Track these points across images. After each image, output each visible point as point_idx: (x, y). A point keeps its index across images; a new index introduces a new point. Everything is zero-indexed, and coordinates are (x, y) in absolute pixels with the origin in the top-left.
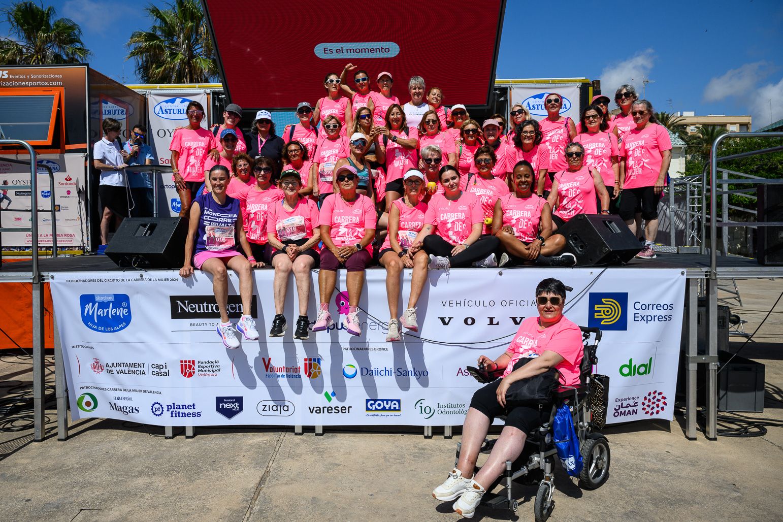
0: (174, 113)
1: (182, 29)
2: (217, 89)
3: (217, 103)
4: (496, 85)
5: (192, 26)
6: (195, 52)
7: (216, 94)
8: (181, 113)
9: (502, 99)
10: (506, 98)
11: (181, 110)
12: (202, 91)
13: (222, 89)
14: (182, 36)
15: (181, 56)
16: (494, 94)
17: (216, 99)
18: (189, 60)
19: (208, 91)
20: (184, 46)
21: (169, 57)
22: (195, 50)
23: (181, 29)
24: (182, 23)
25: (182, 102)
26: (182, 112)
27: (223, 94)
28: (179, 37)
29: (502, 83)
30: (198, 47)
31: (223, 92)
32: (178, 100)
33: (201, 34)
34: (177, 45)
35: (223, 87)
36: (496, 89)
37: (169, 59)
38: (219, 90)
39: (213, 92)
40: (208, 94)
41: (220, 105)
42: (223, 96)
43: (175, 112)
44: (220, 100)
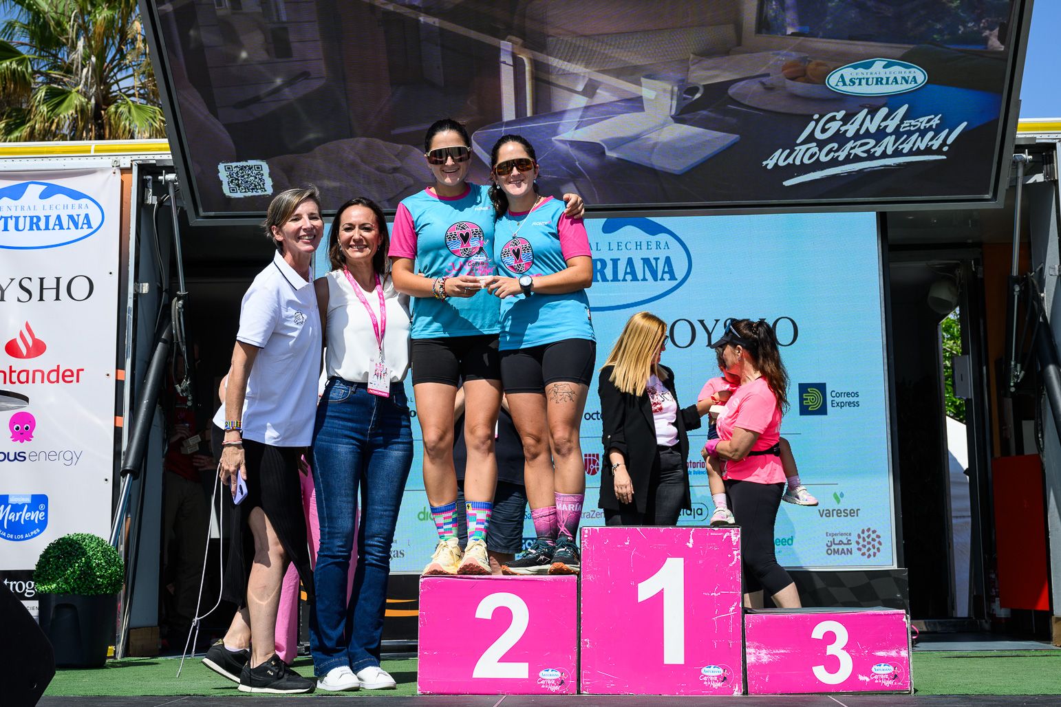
0: (17, 228)
1: (83, 29)
2: (152, 158)
3: (152, 200)
4: (1021, 134)
5: (110, 22)
6: (115, 88)
7: (148, 171)
8: (38, 228)
9: (1039, 178)
10: (1051, 174)
11: (39, 219)
12: (107, 162)
13: (167, 157)
14: (81, 44)
15: (76, 100)
16: (1015, 164)
17: (151, 182)
18: (98, 106)
19: (125, 163)
20: (85, 70)
21: (45, 101)
22: (117, 82)
23: (79, 26)
24: (82, 11)
25: (43, 196)
26: (42, 224)
27: (170, 170)
28: (74, 47)
29: (1037, 129)
30: (124, 75)
31: (172, 164)
32: (34, 190)
33: (134, 40)
34: (68, 70)
35: (172, 148)
36: (1020, 148)
37: (44, 109)
38: (158, 157)
39: (140, 166)
40: (125, 171)
41: (161, 203)
42: (171, 177)
43: (21, 227)
44: (161, 189)
